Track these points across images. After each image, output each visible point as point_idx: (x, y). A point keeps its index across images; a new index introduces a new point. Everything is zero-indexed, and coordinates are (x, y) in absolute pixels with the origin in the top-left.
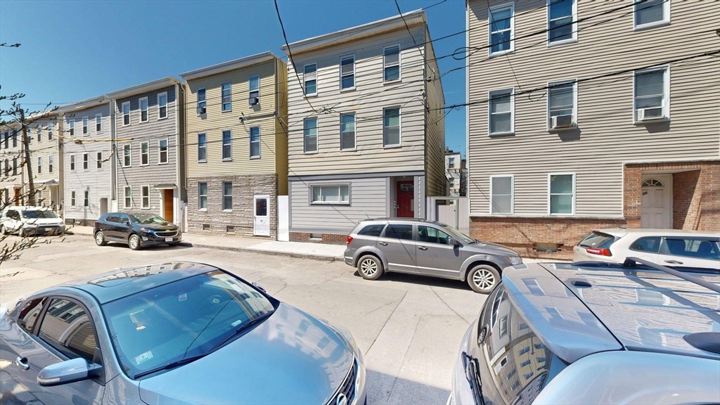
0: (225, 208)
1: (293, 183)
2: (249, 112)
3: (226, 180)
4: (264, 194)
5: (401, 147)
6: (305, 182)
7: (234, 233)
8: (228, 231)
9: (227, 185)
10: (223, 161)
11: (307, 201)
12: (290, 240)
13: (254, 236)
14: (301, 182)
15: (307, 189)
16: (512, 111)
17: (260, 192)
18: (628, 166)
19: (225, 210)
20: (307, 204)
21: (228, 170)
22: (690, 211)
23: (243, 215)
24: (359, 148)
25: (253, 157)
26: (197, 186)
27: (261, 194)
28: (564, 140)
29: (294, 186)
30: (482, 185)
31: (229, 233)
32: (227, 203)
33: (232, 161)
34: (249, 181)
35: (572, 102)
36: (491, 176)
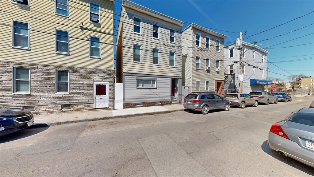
0: (58, 91)
1: (126, 76)
2: (89, 24)
3: (60, 69)
4: (104, 82)
5: (175, 68)
6: (134, 77)
7: (71, 109)
8: (62, 109)
9: (61, 73)
10: (56, 54)
11: (135, 86)
12: (124, 108)
13: (93, 109)
14: (132, 77)
15: (135, 81)
16: (200, 63)
17: (101, 80)
18: (216, 80)
19: (58, 93)
20: (135, 88)
21: (62, 61)
22: (219, 90)
23: (82, 96)
24: (161, 65)
25: (92, 57)
26: (11, 69)
27: (101, 81)
28: (208, 73)
29: (127, 79)
30: (194, 83)
31: (64, 110)
32: (61, 87)
33: (69, 55)
34: (89, 72)
35: (208, 64)
36: (196, 80)
